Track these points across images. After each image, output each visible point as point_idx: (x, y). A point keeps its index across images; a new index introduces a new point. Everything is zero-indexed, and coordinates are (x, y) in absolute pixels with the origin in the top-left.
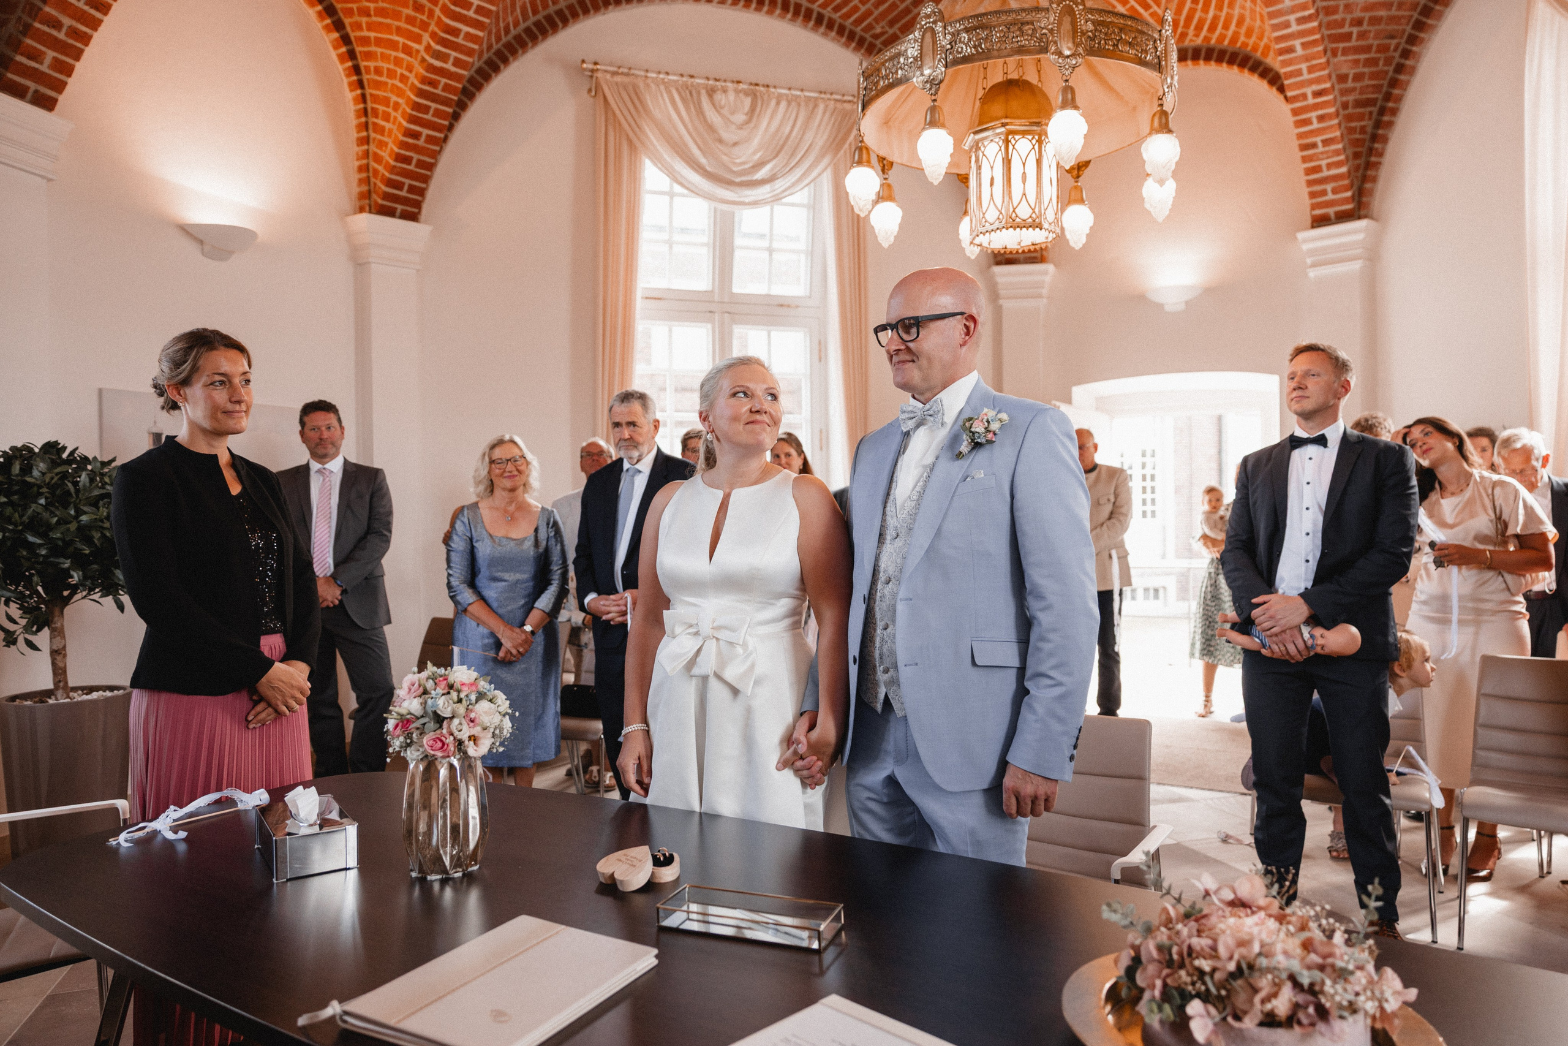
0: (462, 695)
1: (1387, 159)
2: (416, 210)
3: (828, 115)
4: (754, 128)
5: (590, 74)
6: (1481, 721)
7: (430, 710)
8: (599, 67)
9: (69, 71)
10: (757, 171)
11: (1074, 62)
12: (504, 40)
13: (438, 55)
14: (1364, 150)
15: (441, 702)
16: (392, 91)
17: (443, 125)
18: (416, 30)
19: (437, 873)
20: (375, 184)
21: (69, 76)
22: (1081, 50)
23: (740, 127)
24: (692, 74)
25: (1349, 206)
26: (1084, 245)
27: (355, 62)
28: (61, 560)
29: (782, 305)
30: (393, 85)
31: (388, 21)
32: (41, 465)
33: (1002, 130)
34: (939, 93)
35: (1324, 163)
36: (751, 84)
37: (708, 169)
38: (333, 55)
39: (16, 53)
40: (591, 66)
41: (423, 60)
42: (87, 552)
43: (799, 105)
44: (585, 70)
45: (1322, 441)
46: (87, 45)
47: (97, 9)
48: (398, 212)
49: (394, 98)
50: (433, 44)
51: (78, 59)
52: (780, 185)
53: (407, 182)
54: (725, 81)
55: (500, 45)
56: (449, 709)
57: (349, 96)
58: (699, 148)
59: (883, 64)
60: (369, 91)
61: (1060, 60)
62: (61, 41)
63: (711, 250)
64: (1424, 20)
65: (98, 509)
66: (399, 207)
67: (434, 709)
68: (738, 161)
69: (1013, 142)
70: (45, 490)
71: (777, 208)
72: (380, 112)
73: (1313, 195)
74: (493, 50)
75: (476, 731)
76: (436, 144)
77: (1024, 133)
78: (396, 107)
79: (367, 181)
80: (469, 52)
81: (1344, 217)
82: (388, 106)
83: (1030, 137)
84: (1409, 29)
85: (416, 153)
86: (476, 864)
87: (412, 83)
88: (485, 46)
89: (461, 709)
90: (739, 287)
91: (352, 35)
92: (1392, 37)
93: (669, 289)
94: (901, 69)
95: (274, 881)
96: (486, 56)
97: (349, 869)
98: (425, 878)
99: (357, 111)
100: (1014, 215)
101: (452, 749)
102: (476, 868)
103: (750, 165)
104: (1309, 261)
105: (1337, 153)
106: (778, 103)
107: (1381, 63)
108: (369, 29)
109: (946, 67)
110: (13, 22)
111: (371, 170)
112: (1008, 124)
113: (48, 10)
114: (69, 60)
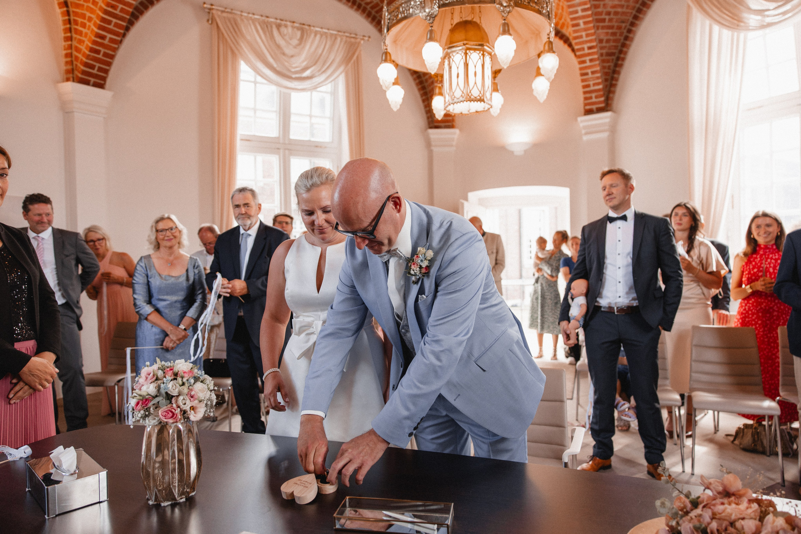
0: (185, 380)
1: (620, 83)
2: (102, 82)
3: (342, 44)
4: (303, 48)
5: (207, 10)
6: (693, 358)
7: (163, 391)
8: (213, 7)
10: (304, 72)
11: (508, 10)
14: (609, 77)
15: (170, 385)
16: (87, 10)
17: (121, 33)
19: (168, 500)
20: (76, 65)
22: (512, 3)
23: (295, 47)
24: (267, 15)
25: (602, 105)
26: (499, 114)
29: (317, 146)
30: (88, 6)
33: (464, 47)
34: (435, 22)
35: (591, 83)
36: (300, 24)
37: (278, 69)
40: (209, 6)
43: (327, 37)
44: (205, 8)
45: (624, 218)
48: (92, 83)
49: (88, 14)
52: (316, 80)
53: (98, 65)
54: (286, 21)
56: (177, 390)
57: (58, 11)
58: (273, 58)
59: (401, 5)
60: (71, 9)
61: (502, 8)
63: (278, 115)
64: (638, 14)
66: (92, 80)
67: (166, 391)
68: (294, 66)
69: (469, 54)
71: (314, 93)
72: (79, 22)
73: (586, 99)
75: (195, 403)
76: (116, 44)
77: (475, 50)
78: (90, 19)
79: (71, 63)
81: (600, 110)
82: (84, 18)
83: (478, 52)
84: (631, 19)
85: (103, 48)
86: (194, 491)
87: (101, 7)
89: (185, 389)
90: (293, 136)
92: (623, 22)
93: (255, 136)
94: (412, 8)
95: (46, 517)
97: (102, 502)
98: (160, 505)
99: (64, 21)
100: (470, 94)
101: (180, 417)
102: (193, 494)
103: (301, 68)
104: (583, 132)
105: (598, 78)
106: (315, 36)
107: (618, 34)
109: (439, 7)
111: (73, 56)
112: (466, 44)
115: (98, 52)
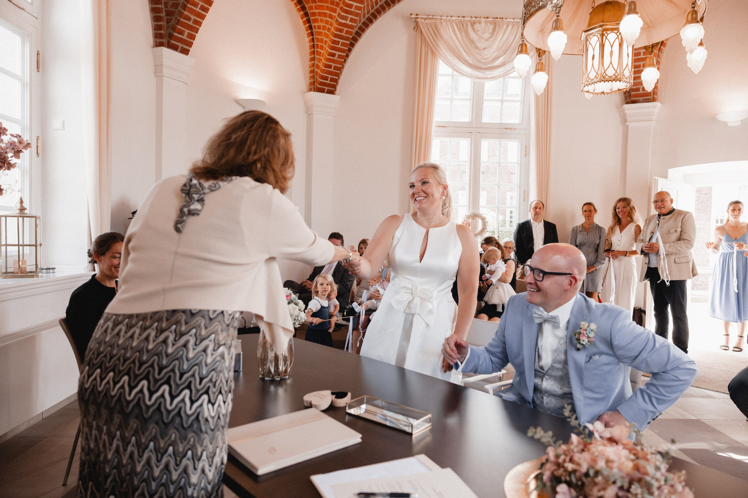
2: (334, 89)
4: (494, 40)
5: (414, 20)
8: (418, 16)
9: (193, 37)
10: (495, 61)
12: (375, 8)
13: (343, 18)
16: (324, 36)
17: (346, 50)
18: (334, 7)
19: (270, 377)
20: (317, 78)
21: (194, 40)
23: (487, 40)
24: (463, 15)
27: (310, 24)
30: (325, 33)
31: (323, 4)
33: (600, 28)
34: (560, 12)
37: (470, 62)
38: (301, 22)
39: (174, 32)
40: (415, 16)
41: (337, 20)
44: (412, 18)
46: (200, 26)
47: (204, 11)
48: (326, 90)
49: (325, 39)
50: (341, 12)
51: (197, 32)
53: (330, 76)
54: (480, 18)
55: (373, 10)
57: (307, 39)
58: (466, 52)
60: (315, 37)
62: (191, 26)
63: (472, 102)
66: (326, 88)
68: (485, 57)
69: (606, 35)
71: (506, 80)
72: (319, 46)
74: (370, 13)
76: (343, 59)
77: (612, 30)
78: (326, 42)
79: (313, 77)
80: (357, 15)
82: (323, 43)
83: (616, 32)
85: (333, 63)
87: (332, 31)
88: (366, 11)
90: (485, 120)
91: (309, 12)
93: (450, 122)
94: (542, 1)
96: (367, 16)
98: (264, 379)
99: (310, 46)
100: (605, 74)
102: (286, 377)
103: (492, 58)
108: (316, 9)
110: (174, 19)
111: (315, 72)
112: (603, 25)
113: (186, 13)
114: (194, 33)
115: (330, 66)
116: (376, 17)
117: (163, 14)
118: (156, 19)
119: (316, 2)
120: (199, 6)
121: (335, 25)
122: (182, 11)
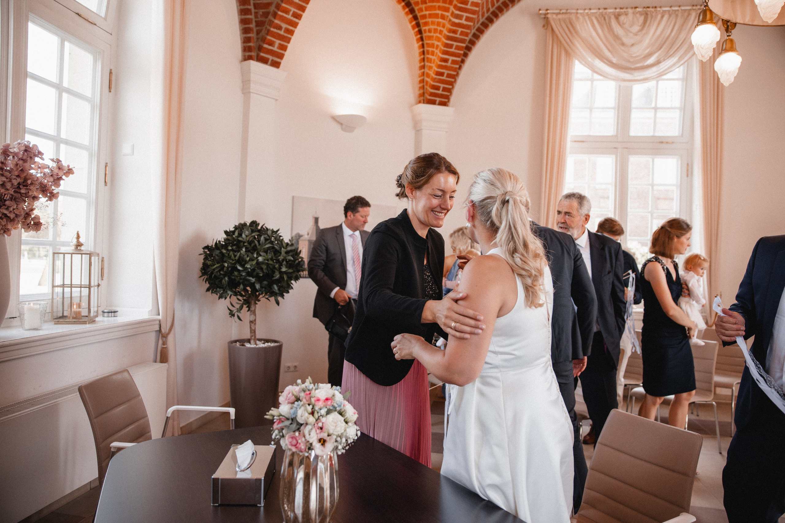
2: (447, 100)
4: (645, 34)
5: (544, 16)
8: (549, 11)
9: (284, 48)
10: (647, 60)
12: (496, 5)
13: (458, 17)
16: (435, 40)
17: (462, 54)
18: (447, 5)
20: (427, 89)
21: (285, 51)
23: (636, 34)
24: (606, 7)
27: (419, 28)
28: (251, 278)
29: (662, 142)
30: (436, 36)
31: (434, 4)
32: (247, 233)
37: (614, 62)
38: (409, 26)
39: (264, 43)
40: (544, 12)
41: (450, 20)
42: (261, 275)
43: (677, 15)
44: (541, 14)
46: (292, 35)
47: (297, 18)
48: (437, 102)
49: (436, 43)
50: (454, 11)
51: (289, 43)
52: (663, 66)
53: (443, 86)
54: (627, 8)
55: (494, 8)
57: (417, 46)
58: (610, 50)
60: (426, 42)
62: (282, 35)
63: (616, 111)
65: (267, 254)
66: (438, 99)
67: (296, 416)
68: (634, 55)
70: (246, 244)
71: (661, 82)
72: (430, 51)
74: (490, 12)
76: (457, 64)
78: (437, 47)
79: (423, 87)
80: (474, 12)
82: (434, 48)
85: (446, 70)
87: (445, 34)
88: (485, 10)
90: (633, 132)
91: (418, 15)
93: (589, 135)
96: (486, 15)
103: (643, 56)
106: (663, 16)
108: (426, 10)
110: (264, 30)
111: (425, 81)
113: (276, 22)
114: (285, 44)
115: (442, 74)
116: (497, 17)
117: (253, 25)
118: (245, 31)
119: (426, 3)
120: (291, 13)
121: (448, 26)
122: (273, 19)
